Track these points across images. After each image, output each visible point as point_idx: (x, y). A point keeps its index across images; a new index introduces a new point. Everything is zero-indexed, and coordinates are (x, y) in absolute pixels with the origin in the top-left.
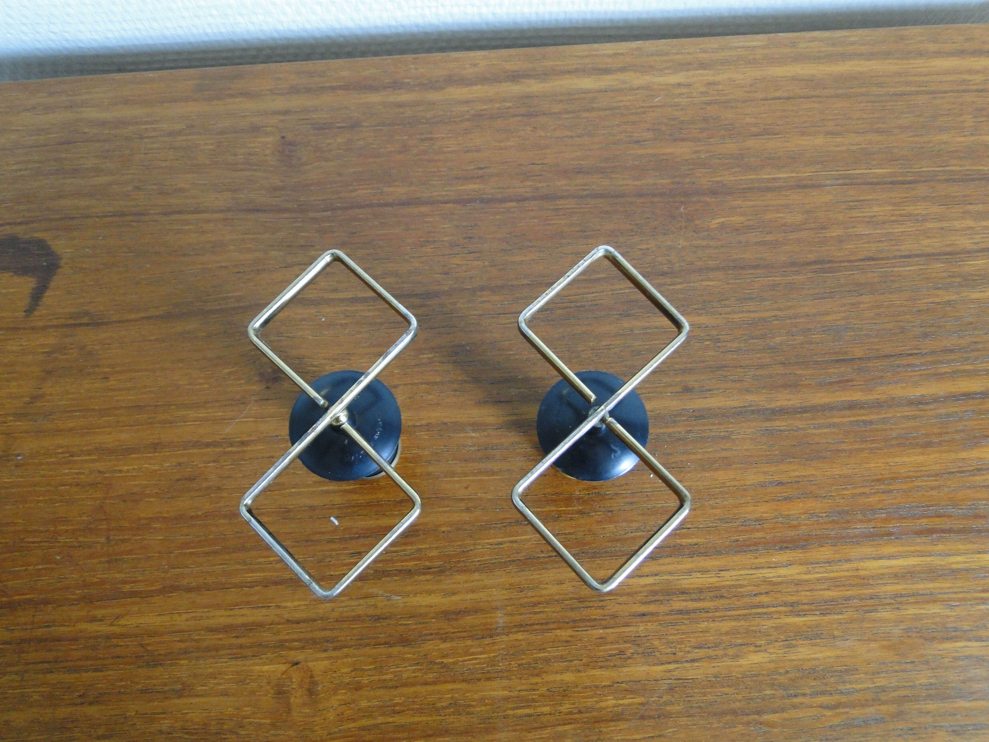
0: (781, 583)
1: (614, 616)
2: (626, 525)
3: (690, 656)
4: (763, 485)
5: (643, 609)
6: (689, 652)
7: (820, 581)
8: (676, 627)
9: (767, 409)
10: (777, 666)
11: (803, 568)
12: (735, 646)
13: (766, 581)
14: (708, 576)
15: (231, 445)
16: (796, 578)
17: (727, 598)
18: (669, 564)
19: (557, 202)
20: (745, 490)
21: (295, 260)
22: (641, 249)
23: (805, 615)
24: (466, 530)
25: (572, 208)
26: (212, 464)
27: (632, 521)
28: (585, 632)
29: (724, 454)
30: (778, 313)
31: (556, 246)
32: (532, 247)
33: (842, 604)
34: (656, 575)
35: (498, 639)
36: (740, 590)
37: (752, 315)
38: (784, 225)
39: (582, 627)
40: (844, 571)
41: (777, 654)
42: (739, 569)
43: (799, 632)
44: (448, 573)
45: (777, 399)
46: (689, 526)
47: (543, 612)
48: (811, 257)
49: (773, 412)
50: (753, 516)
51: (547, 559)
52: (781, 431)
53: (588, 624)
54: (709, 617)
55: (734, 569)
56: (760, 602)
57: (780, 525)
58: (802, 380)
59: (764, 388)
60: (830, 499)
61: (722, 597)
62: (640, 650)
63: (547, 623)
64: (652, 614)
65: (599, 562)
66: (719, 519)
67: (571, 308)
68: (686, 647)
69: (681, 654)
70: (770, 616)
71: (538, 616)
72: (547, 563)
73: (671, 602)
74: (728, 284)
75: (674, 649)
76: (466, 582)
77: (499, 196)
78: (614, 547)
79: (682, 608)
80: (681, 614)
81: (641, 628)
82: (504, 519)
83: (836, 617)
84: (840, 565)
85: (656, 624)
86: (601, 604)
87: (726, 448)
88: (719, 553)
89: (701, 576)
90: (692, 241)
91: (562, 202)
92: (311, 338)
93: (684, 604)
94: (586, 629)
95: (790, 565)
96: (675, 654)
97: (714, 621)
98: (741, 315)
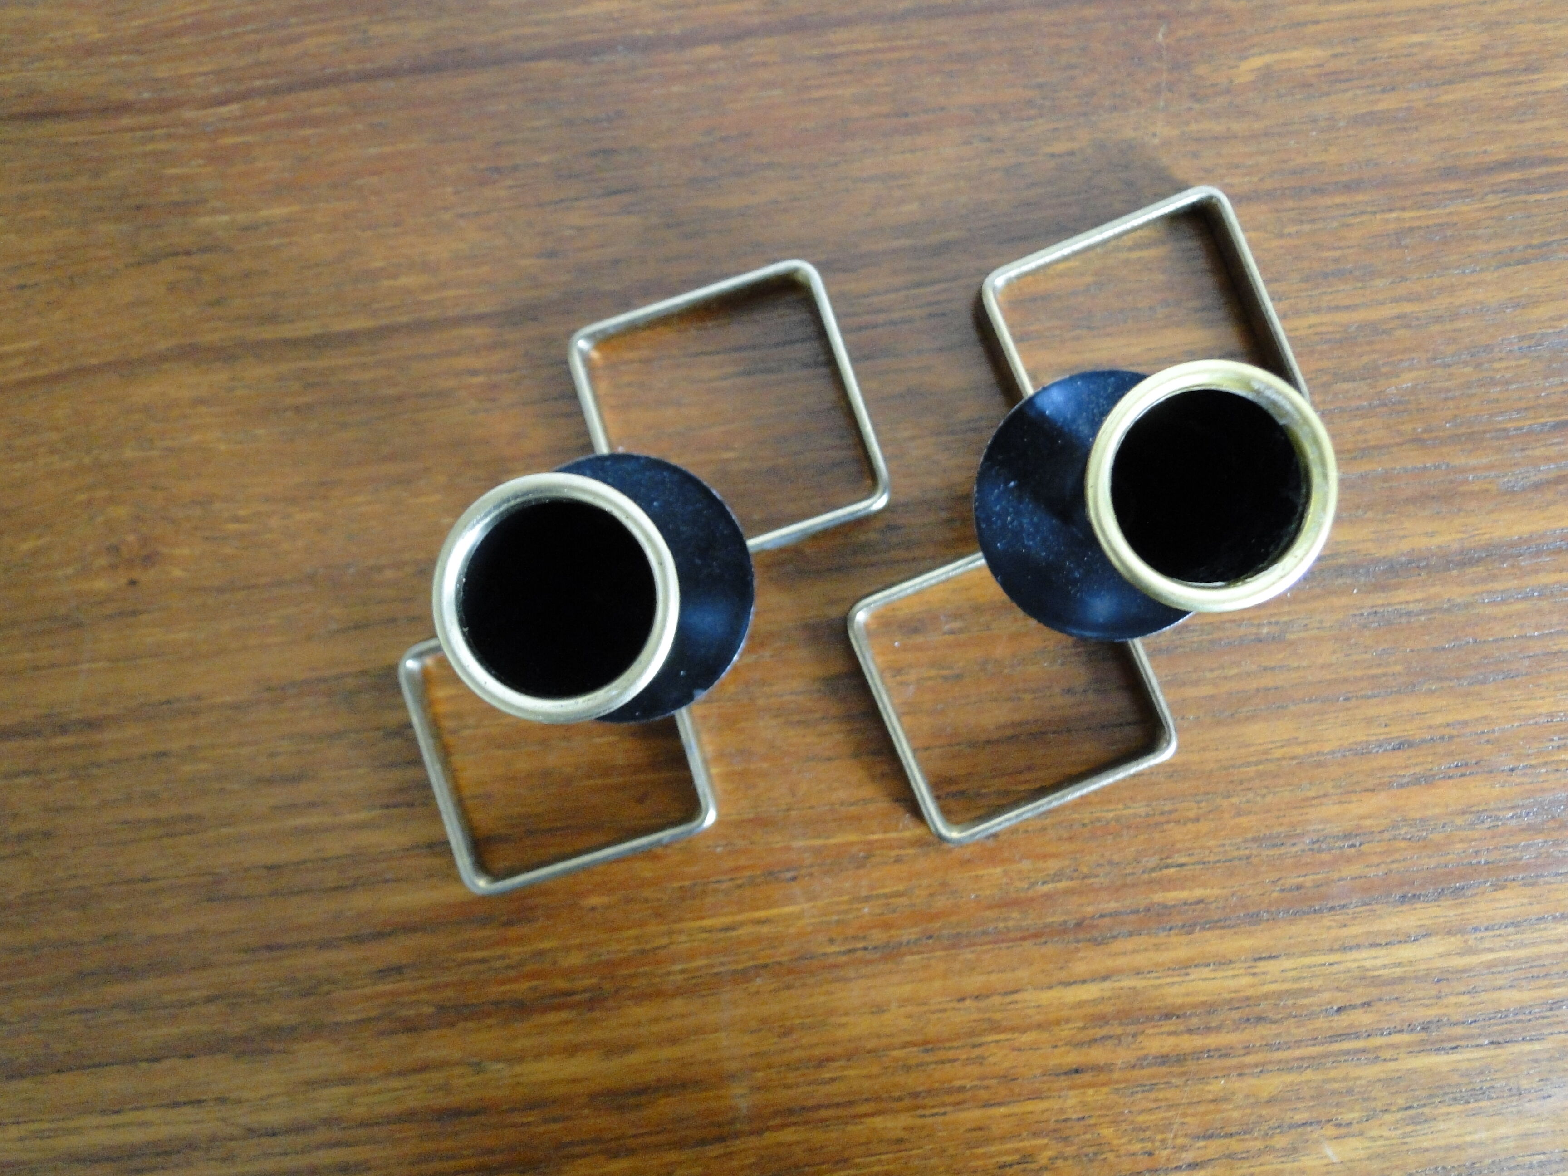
0: (1402, 980)
1: (1007, 1078)
2: (1030, 867)
3: (1188, 1157)
4: (1362, 751)
5: (1074, 1058)
6: (1183, 1148)
7: (1494, 970)
8: (1152, 1095)
9: (1376, 562)
10: (1388, 1164)
11: (1455, 942)
12: (1291, 1127)
13: (1365, 978)
14: (1230, 973)
15: (63, 730)
16: (1439, 965)
17: (1274, 1022)
18: (1134, 951)
19: (832, 37)
20: (1319, 765)
21: (160, 243)
22: (1053, 155)
23: (1456, 1047)
24: (647, 901)
25: (870, 52)
26: (25, 780)
27: (1045, 857)
28: (939, 1119)
29: (1267, 681)
30: (1408, 308)
31: (833, 159)
32: (770, 165)
33: (1543, 1018)
34: (1105, 978)
35: (738, 1144)
36: (1306, 1001)
37: (1343, 317)
38: (1429, 66)
39: (933, 1107)
40: (1550, 941)
41: (1387, 1139)
42: (1304, 954)
43: (1440, 1087)
44: (610, 1003)
45: (1402, 533)
46: (1183, 860)
47: (841, 1078)
48: (1498, 151)
49: (1392, 567)
50: (1335, 829)
51: (844, 958)
52: (1408, 613)
53: (948, 1099)
54: (1229, 1068)
55: (1289, 955)
56: (1351, 1026)
57: (1403, 844)
58: (1466, 481)
59: (1370, 507)
60: (1525, 774)
61: (1260, 1019)
62: (1070, 1150)
63: (851, 1103)
64: (1097, 1069)
65: (970, 956)
66: (1255, 840)
67: (875, 326)
68: (1175, 1137)
69: (1165, 1153)
70: (1374, 1056)
71: (828, 1089)
72: (845, 965)
73: (1140, 1038)
74: (1281, 236)
75: (1150, 1145)
76: (655, 1020)
77: (676, 30)
78: (1005, 920)
79: (1165, 1051)
80: (1163, 1063)
81: (1071, 1102)
82: (737, 869)
83: (1527, 1047)
84: (1540, 930)
85: (1105, 1090)
86: (976, 1052)
87: (1273, 664)
88: (1254, 919)
89: (1212, 975)
90: (1187, 123)
91: (842, 35)
92: (223, 447)
93: (1171, 1041)
94: (942, 1110)
95: (1424, 936)
96: (1150, 1154)
97: (1240, 1075)
98: (1313, 319)
